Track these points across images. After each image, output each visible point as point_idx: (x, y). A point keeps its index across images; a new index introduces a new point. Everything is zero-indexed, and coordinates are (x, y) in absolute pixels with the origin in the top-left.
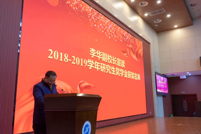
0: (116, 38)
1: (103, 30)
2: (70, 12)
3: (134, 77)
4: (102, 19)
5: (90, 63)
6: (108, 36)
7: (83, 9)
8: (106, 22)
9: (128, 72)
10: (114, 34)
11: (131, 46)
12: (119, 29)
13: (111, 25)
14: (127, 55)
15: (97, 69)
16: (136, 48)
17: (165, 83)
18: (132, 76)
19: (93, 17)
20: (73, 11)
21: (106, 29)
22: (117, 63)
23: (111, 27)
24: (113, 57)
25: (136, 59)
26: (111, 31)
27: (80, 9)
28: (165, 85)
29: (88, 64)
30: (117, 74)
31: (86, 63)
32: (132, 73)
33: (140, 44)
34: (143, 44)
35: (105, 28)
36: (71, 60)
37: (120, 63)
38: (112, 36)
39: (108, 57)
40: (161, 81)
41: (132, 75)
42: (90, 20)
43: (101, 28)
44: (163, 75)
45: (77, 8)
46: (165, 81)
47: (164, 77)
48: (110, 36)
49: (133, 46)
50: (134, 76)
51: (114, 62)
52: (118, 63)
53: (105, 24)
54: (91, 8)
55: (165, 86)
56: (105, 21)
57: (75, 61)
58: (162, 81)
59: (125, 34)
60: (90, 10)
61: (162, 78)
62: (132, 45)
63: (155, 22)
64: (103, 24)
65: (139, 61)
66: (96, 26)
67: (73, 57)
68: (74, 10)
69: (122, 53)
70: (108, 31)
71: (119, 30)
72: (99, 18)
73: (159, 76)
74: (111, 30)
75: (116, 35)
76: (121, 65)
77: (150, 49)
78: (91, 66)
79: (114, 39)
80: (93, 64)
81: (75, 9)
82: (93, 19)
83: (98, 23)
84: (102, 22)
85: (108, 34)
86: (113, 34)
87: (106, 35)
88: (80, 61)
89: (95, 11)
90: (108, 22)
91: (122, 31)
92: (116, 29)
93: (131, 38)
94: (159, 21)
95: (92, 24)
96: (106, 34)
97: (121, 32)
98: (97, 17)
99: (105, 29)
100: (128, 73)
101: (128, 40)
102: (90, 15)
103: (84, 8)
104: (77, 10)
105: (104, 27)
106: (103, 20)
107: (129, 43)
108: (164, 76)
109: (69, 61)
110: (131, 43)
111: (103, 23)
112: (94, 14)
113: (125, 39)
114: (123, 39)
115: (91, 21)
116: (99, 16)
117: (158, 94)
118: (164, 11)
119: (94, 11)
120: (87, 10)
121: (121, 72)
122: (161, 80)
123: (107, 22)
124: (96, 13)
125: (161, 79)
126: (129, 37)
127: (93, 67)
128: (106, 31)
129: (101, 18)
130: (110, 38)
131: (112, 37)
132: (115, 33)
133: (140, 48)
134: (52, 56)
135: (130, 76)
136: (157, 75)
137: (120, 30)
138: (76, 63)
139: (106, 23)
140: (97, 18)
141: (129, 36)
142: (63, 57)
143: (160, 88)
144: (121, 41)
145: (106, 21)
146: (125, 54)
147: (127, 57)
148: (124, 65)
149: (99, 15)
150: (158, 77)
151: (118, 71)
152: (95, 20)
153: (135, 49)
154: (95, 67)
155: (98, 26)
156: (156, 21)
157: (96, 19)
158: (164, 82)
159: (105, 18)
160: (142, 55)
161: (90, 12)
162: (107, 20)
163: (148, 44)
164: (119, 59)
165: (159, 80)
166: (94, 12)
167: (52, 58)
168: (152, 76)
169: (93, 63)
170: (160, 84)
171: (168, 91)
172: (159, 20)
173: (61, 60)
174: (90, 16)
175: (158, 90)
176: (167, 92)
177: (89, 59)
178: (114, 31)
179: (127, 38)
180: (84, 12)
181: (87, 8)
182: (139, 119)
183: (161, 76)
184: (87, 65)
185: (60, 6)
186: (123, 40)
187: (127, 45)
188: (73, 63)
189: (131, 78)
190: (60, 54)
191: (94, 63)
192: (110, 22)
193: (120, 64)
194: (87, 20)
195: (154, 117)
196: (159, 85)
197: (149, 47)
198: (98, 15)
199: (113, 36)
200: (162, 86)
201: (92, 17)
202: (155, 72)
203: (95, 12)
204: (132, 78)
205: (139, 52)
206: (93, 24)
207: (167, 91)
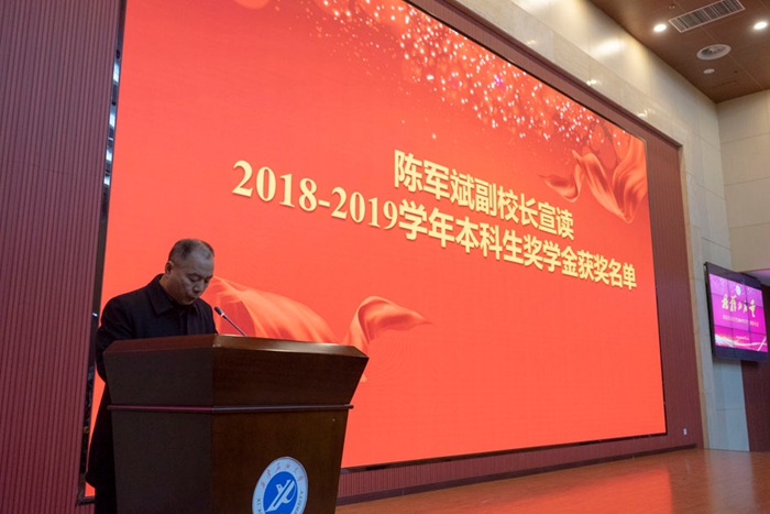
0: (523, 128)
1: (465, 94)
2: (320, 30)
3: (607, 275)
4: (459, 51)
5: (408, 217)
6: (485, 121)
7: (376, 15)
8: (477, 62)
9: (579, 253)
10: (516, 111)
11: (590, 157)
12: (536, 88)
13: (498, 76)
14: (576, 194)
15: (440, 239)
16: (617, 164)
17: (752, 308)
18: (596, 272)
19: (420, 44)
20: (331, 25)
21: (479, 91)
22: (539, 223)
23: (501, 83)
24: (523, 196)
25: (618, 212)
26: (499, 99)
27: (365, 14)
28: (750, 318)
29: (401, 218)
30: (527, 263)
31: (391, 214)
32: (597, 258)
33: (633, 149)
34: (649, 150)
35: (473, 87)
36: (327, 204)
37: (552, 221)
38: (505, 119)
39: (498, 197)
40: (733, 302)
41: (597, 265)
42: (407, 56)
43: (456, 90)
44: (743, 274)
45: (348, 14)
46: (752, 302)
47: (748, 284)
48: (494, 117)
49: (599, 159)
50: (608, 270)
51: (527, 217)
52: (542, 220)
53: (473, 70)
54: (413, 11)
55: (752, 323)
56: (472, 60)
57: (346, 207)
58: (737, 300)
59: (564, 109)
60: (407, 19)
61: (738, 289)
62: (596, 153)
63: (700, 55)
64: (463, 72)
65: (626, 217)
66: (434, 80)
67: (339, 190)
68: (339, 19)
69: (549, 184)
70: (486, 98)
71: (536, 92)
72: (445, 50)
73: (723, 281)
74: (501, 95)
75: (522, 113)
76: (556, 228)
77: (682, 170)
78: (415, 228)
79: (514, 130)
80: (425, 219)
81: (343, 16)
82: (422, 51)
83: (444, 68)
84: (459, 64)
85: (488, 110)
86: (509, 110)
87: (479, 116)
88: (369, 206)
89: (429, 19)
90: (487, 63)
91: (551, 98)
92: (523, 91)
93: (592, 125)
94: (720, 51)
95: (414, 74)
96: (476, 113)
97: (544, 103)
98: (437, 45)
99: (472, 92)
100: (582, 261)
101: (576, 133)
102: (409, 36)
103: (380, 13)
104: (350, 20)
105: (470, 82)
106: (464, 58)
107: (585, 144)
108: (748, 279)
109: (319, 206)
110: (590, 147)
111: (465, 66)
112: (426, 33)
113: (567, 130)
114: (557, 128)
115: (412, 62)
116: (448, 42)
117: (720, 354)
118: (739, 8)
119: (426, 23)
120: (393, 18)
121: (549, 254)
122: (733, 297)
123: (482, 62)
124: (432, 29)
125: (735, 293)
126: (581, 120)
127: (424, 230)
128: (477, 98)
129: (456, 46)
130: (494, 125)
131: (506, 124)
132: (519, 105)
133: (633, 166)
134: (249, 188)
135: (589, 271)
136: (712, 277)
137: (540, 94)
138: (349, 214)
139: (478, 68)
140: (436, 50)
141: (580, 118)
142: (297, 192)
143: (731, 331)
144: (547, 137)
145: (479, 59)
146: (565, 192)
147: (575, 199)
148: (571, 227)
149: (445, 38)
150: (718, 283)
151: (533, 248)
152: (429, 56)
153: (610, 172)
154: (433, 233)
155: (443, 82)
156: (705, 52)
157: (433, 54)
158: (748, 305)
159: (475, 47)
160: (642, 193)
161: (408, 26)
162: (484, 55)
163: (672, 149)
164: (546, 205)
165: (722, 297)
166: (423, 27)
167: (248, 192)
168: (691, 281)
169: (424, 214)
170: (731, 314)
171: (768, 341)
172: (720, 46)
173: (287, 201)
174: (405, 41)
175: (720, 340)
176: (761, 345)
177: (404, 201)
178: (514, 99)
179: (573, 127)
180: (378, 25)
181: (396, 13)
182: (629, 457)
183: (732, 283)
184: (397, 223)
185: (277, 8)
186: (556, 136)
187: (574, 152)
188: (336, 214)
189: (592, 278)
190: (283, 180)
191: (428, 215)
192: (493, 61)
193: (553, 226)
194: (394, 56)
195: (702, 447)
196: (725, 317)
197: (676, 164)
198: (443, 36)
199: (511, 120)
200: (740, 320)
201: (416, 46)
202: (706, 264)
203: (430, 25)
204: (597, 279)
205: (629, 184)
206: (418, 71)
207: (763, 343)
